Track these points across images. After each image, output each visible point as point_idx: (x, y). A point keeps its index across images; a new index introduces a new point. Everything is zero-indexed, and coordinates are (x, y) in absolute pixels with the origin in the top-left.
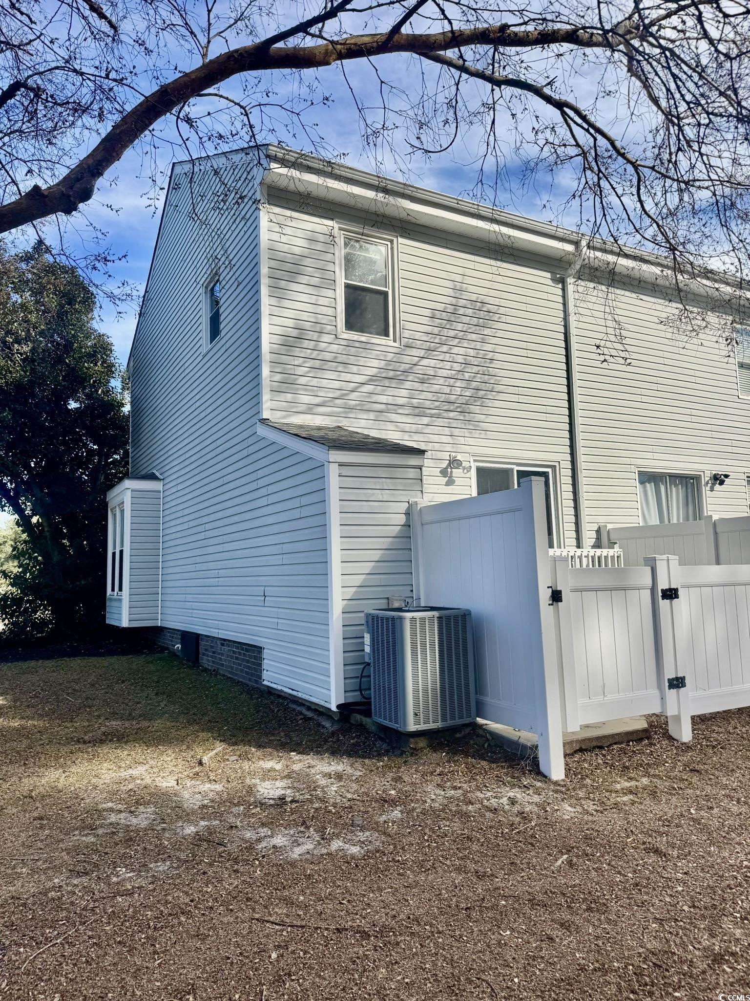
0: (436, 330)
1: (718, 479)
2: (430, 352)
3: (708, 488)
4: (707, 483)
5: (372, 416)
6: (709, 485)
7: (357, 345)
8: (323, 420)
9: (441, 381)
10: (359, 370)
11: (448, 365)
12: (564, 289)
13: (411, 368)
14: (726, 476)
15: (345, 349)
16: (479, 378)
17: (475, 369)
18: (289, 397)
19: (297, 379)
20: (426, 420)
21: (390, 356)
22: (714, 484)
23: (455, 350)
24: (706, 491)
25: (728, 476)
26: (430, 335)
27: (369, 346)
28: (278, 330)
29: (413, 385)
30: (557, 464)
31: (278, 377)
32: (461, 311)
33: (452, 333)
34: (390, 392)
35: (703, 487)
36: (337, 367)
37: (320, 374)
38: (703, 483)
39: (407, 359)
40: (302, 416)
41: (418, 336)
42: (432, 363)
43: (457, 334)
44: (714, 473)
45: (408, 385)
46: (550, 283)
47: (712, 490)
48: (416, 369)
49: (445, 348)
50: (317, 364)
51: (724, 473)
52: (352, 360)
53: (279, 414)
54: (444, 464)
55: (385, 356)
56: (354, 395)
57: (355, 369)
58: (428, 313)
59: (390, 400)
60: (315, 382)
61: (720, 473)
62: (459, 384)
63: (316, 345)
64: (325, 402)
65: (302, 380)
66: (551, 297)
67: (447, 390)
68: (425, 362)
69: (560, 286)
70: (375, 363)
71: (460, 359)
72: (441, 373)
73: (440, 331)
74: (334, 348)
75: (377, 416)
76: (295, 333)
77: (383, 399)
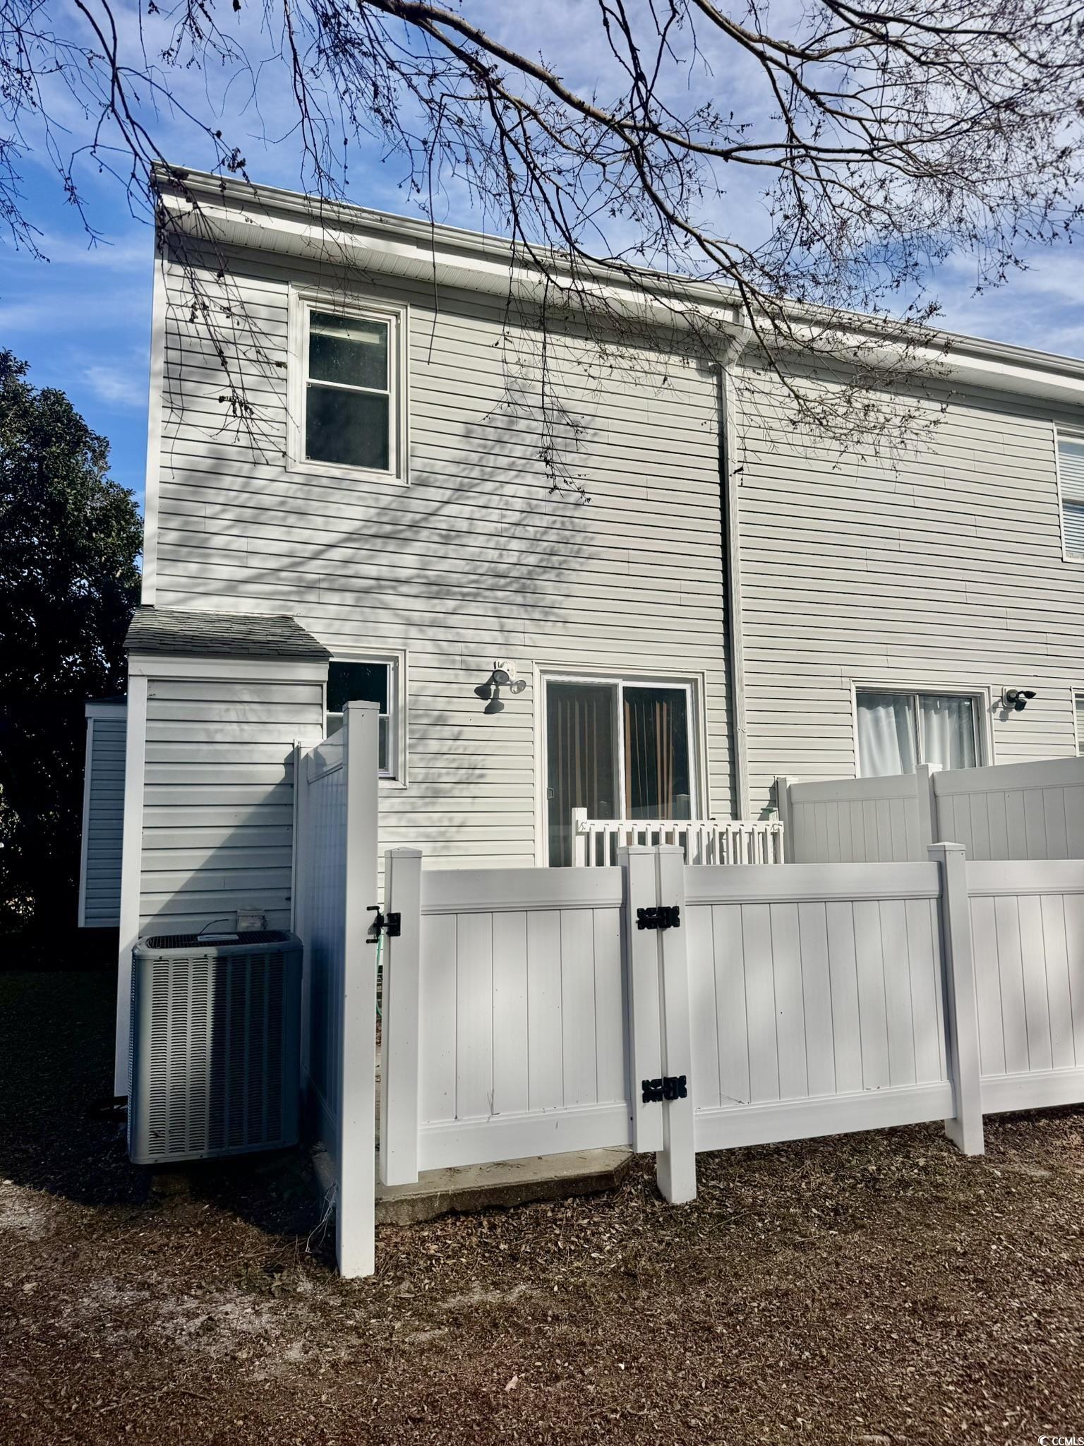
0: (474, 457)
1: (1015, 701)
2: (460, 493)
3: (997, 714)
4: (995, 707)
5: (349, 598)
6: (999, 711)
7: (325, 482)
8: (258, 605)
9: (481, 541)
10: (326, 523)
11: (495, 515)
12: (720, 386)
13: (425, 519)
14: (1030, 695)
15: (301, 489)
16: (552, 535)
17: (546, 521)
18: (193, 568)
19: (207, 539)
20: (450, 605)
21: (385, 501)
22: (1007, 709)
23: (509, 490)
24: (992, 721)
25: (1034, 694)
26: (462, 466)
27: (345, 484)
28: (178, 461)
29: (429, 548)
30: (699, 677)
31: (172, 537)
32: (522, 425)
33: (503, 462)
34: (384, 559)
35: (987, 714)
36: (284, 519)
37: (253, 530)
38: (987, 707)
39: (416, 505)
40: (215, 599)
41: (439, 466)
42: (467, 511)
43: (513, 463)
44: (1008, 689)
45: (417, 547)
46: (695, 376)
47: (1004, 718)
48: (435, 522)
49: (489, 487)
50: (248, 514)
51: (1025, 690)
52: (314, 506)
53: (171, 596)
54: (485, 678)
55: (377, 500)
56: (314, 565)
57: (319, 522)
58: (460, 429)
59: (385, 572)
60: (241, 544)
61: (1019, 689)
62: (515, 545)
63: (246, 484)
64: (261, 576)
65: (218, 541)
66: (695, 400)
67: (493, 554)
68: (450, 510)
69: (715, 380)
70: (359, 512)
71: (519, 503)
72: (480, 527)
73: (481, 459)
74: (280, 488)
75: (358, 599)
76: (206, 464)
77: (372, 571)
